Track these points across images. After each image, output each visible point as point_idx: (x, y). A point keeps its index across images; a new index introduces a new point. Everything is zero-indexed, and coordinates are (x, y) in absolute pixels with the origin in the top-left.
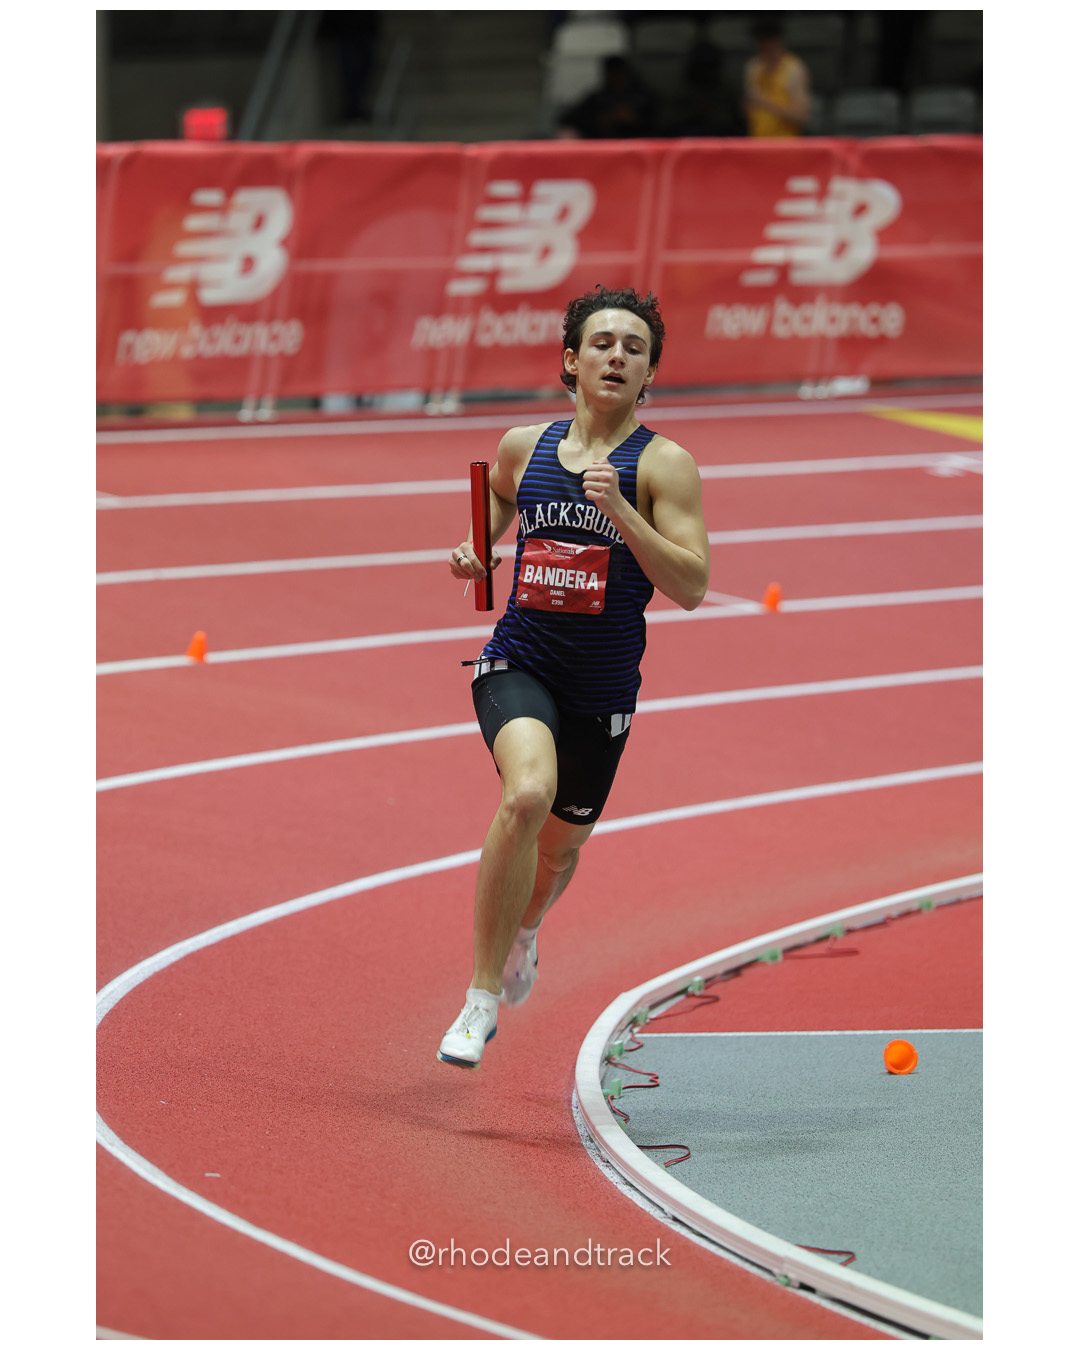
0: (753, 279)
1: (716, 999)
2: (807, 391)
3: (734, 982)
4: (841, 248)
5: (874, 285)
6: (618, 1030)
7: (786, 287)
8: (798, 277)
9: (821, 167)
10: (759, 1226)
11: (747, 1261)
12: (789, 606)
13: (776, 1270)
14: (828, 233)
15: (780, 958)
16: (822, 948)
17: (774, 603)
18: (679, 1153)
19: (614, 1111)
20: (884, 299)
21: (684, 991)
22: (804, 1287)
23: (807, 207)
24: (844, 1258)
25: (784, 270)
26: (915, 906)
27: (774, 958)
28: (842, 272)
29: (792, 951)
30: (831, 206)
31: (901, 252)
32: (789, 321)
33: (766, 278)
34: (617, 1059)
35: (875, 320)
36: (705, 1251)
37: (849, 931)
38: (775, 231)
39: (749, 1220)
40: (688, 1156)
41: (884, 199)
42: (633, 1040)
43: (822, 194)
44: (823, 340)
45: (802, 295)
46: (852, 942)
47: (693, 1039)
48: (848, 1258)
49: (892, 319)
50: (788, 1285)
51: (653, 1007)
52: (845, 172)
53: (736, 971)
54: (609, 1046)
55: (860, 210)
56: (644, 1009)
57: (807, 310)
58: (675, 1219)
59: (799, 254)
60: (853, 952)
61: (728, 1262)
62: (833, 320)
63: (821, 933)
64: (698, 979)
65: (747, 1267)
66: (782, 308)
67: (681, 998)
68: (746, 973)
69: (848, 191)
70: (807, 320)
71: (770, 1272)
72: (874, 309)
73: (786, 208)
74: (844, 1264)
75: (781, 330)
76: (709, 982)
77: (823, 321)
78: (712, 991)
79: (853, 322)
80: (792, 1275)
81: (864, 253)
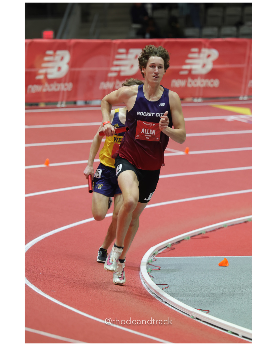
0: (182, 73)
1: (174, 249)
2: (196, 100)
3: (179, 245)
4: (204, 66)
5: (212, 74)
6: (151, 256)
7: (191, 75)
8: (194, 72)
9: (199, 46)
10: (186, 304)
11: (183, 312)
12: (191, 153)
13: (190, 315)
14: (201, 62)
15: (190, 239)
16: (200, 236)
17: (187, 152)
18: (166, 286)
19: (150, 276)
20: (214, 78)
21: (166, 247)
22: (197, 319)
23: (196, 55)
24: (207, 312)
25: (190, 71)
26: (222, 226)
27: (188, 239)
28: (204, 71)
29: (193, 237)
30: (202, 55)
31: (218, 67)
32: (191, 83)
33: (186, 73)
34: (150, 263)
35: (212, 83)
36: (173, 310)
37: (206, 232)
38: (188, 61)
39: (183, 303)
40: (168, 287)
41: (215, 54)
42: (154, 258)
43: (199, 52)
44: (200, 88)
45: (194, 77)
46: (207, 235)
47: (169, 258)
48: (208, 311)
49: (216, 83)
50: (193, 318)
51: (159, 250)
52: (205, 47)
53: (179, 242)
54: (148, 260)
55: (209, 56)
56: (157, 251)
57: (196, 80)
58: (165, 302)
59: (194, 67)
60: (207, 237)
61: (178, 312)
62: (202, 83)
63: (200, 233)
64: (170, 244)
65: (183, 314)
66: (190, 80)
67: (166, 248)
68: (181, 242)
69: (205, 51)
70: (196, 83)
71: (189, 315)
72: (212, 80)
73: (190, 55)
74: (207, 313)
75: (189, 85)
76: (172, 244)
77: (199, 83)
78: (173, 247)
79: (207, 83)
80: (194, 316)
81: (210, 67)
